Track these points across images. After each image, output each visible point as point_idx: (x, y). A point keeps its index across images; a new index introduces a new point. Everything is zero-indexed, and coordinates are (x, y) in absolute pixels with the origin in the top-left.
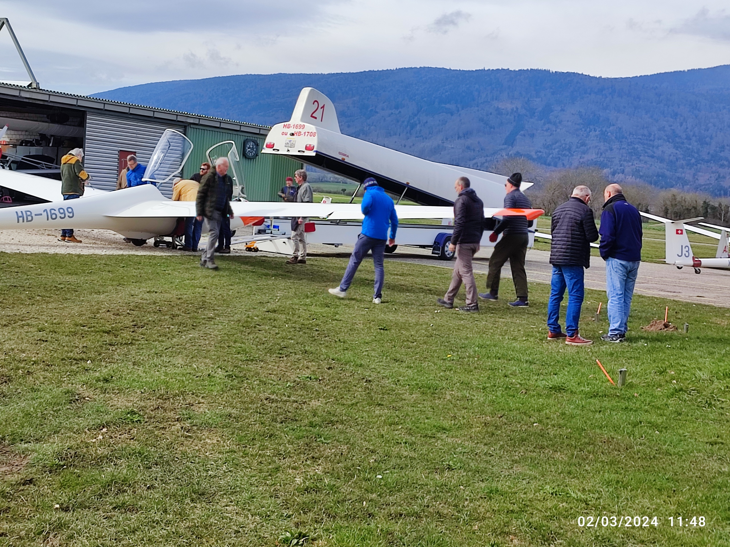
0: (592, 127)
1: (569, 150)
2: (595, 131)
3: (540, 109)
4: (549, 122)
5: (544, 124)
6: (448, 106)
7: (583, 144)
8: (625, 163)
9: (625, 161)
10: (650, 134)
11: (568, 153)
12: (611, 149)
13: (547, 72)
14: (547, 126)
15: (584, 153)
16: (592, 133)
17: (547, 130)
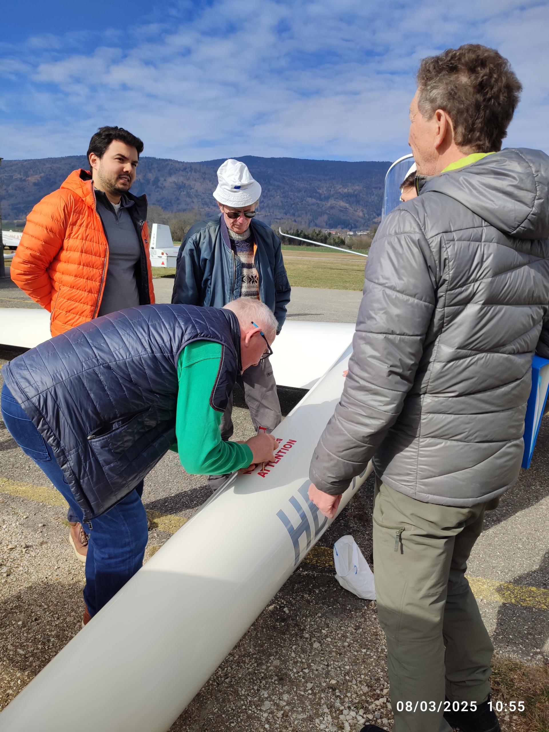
0: (182, 190)
1: (171, 202)
2: (184, 191)
3: (153, 180)
4: (158, 187)
5: (156, 188)
7: (178, 199)
8: (201, 210)
9: (201, 208)
11: (170, 204)
12: (193, 202)
13: (154, 159)
14: (157, 189)
15: (179, 204)
16: (182, 193)
17: (157, 192)
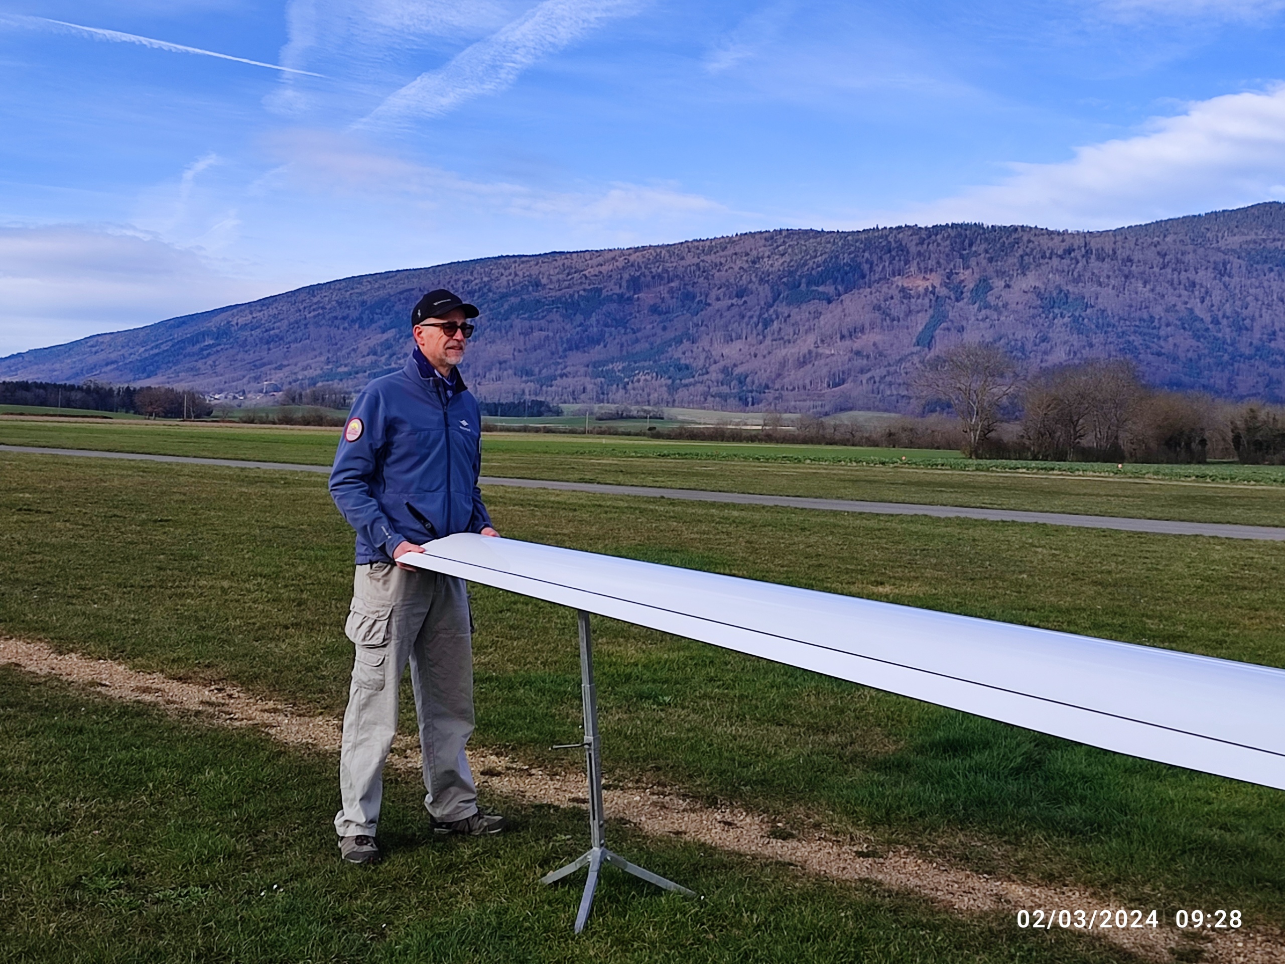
6: (821, 289)
10: (1152, 318)
